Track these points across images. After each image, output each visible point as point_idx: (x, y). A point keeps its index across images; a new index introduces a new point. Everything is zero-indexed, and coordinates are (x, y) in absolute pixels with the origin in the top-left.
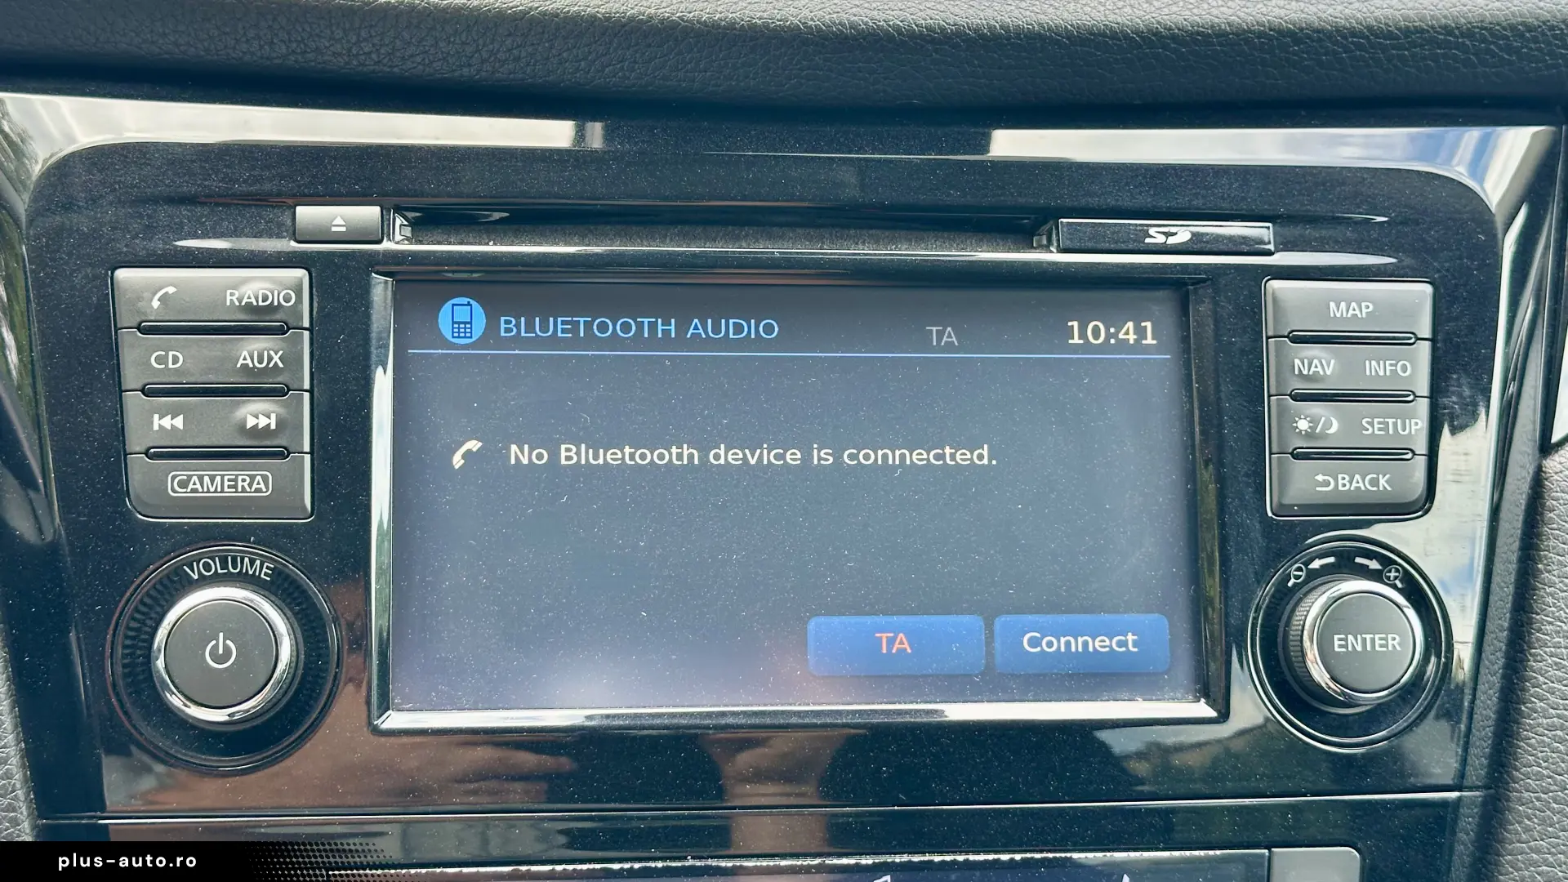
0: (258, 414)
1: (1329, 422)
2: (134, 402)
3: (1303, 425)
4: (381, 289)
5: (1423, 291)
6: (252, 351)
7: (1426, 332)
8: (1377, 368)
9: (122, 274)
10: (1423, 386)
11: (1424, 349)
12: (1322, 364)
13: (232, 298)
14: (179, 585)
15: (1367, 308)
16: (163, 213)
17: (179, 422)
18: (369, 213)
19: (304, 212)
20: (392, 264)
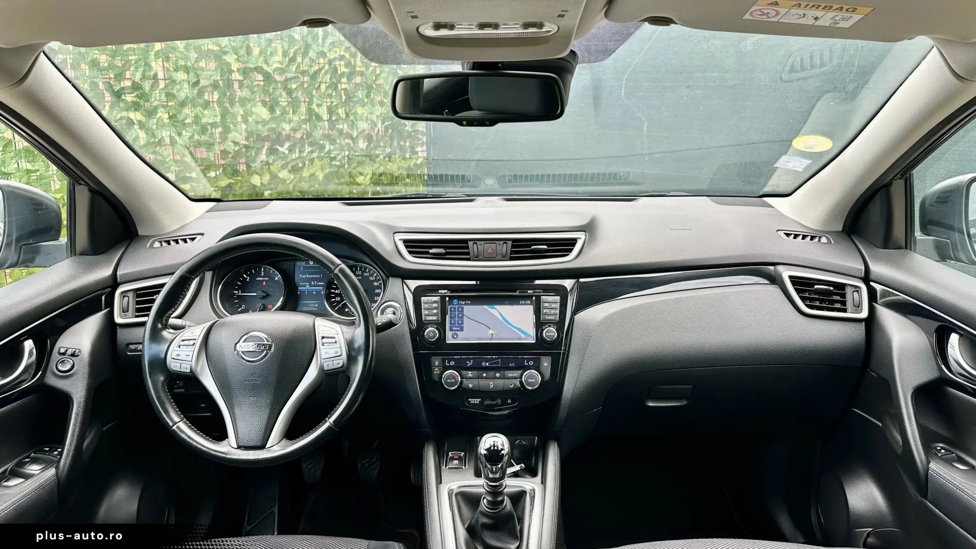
0: (435, 311)
1: (548, 311)
2: (423, 310)
3: (545, 312)
4: (447, 299)
5: (559, 297)
6: (435, 305)
7: (559, 301)
8: (553, 305)
9: (422, 298)
10: (559, 307)
11: (559, 304)
12: (547, 305)
13: (433, 300)
14: (427, 328)
15: (552, 299)
16: (426, 292)
17: (427, 312)
18: (446, 291)
19: (440, 291)
20: (448, 296)
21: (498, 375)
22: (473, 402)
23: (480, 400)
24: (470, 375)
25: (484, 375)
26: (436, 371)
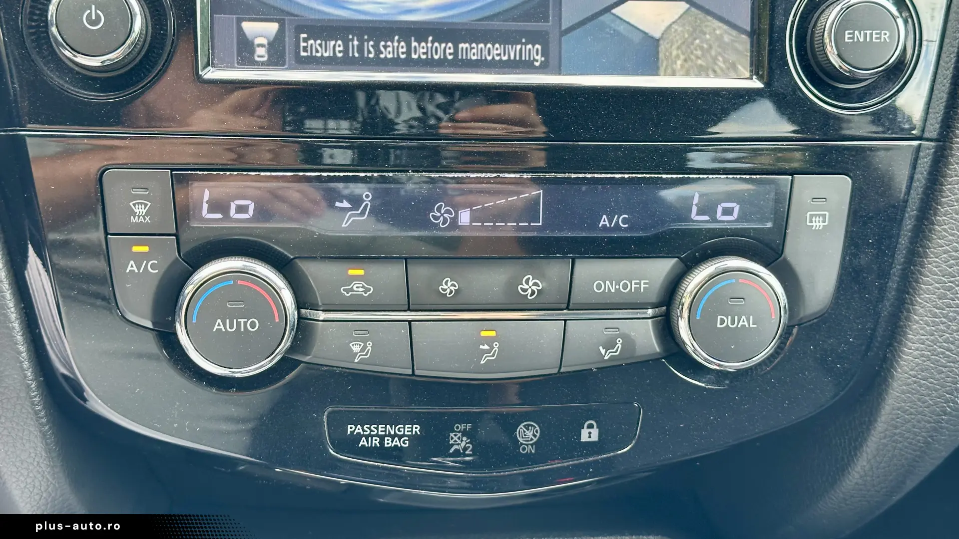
21: (530, 285)
22: (376, 442)
23: (417, 429)
24: (358, 288)
25: (448, 286)
26: (139, 258)
